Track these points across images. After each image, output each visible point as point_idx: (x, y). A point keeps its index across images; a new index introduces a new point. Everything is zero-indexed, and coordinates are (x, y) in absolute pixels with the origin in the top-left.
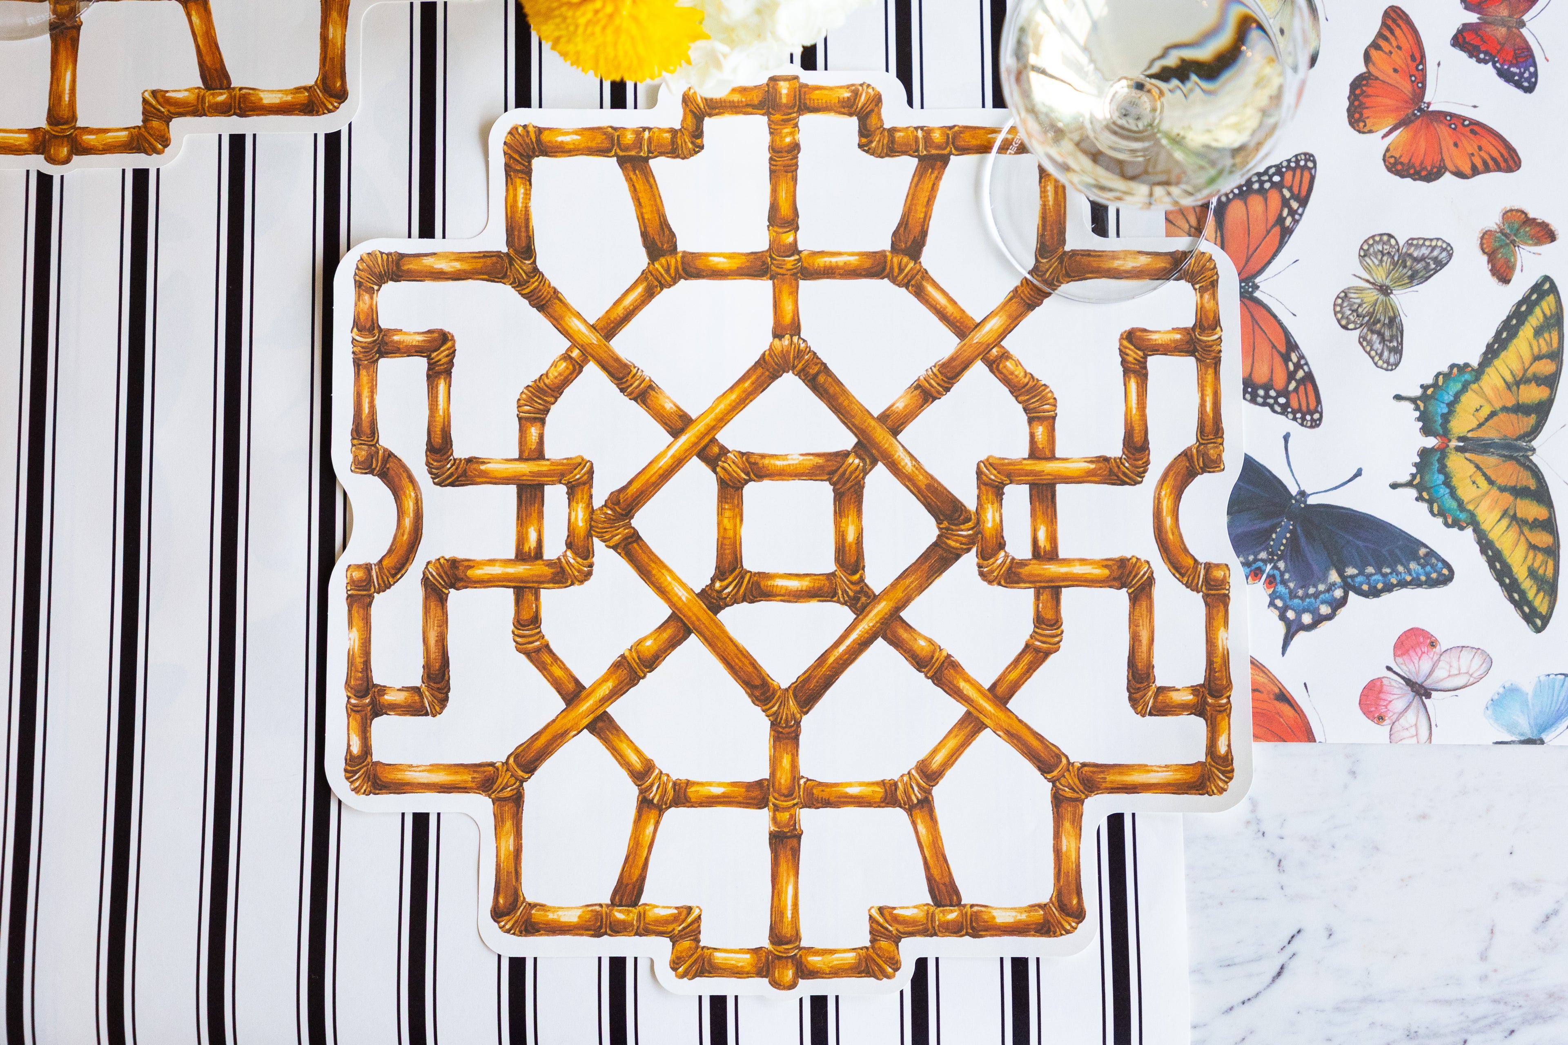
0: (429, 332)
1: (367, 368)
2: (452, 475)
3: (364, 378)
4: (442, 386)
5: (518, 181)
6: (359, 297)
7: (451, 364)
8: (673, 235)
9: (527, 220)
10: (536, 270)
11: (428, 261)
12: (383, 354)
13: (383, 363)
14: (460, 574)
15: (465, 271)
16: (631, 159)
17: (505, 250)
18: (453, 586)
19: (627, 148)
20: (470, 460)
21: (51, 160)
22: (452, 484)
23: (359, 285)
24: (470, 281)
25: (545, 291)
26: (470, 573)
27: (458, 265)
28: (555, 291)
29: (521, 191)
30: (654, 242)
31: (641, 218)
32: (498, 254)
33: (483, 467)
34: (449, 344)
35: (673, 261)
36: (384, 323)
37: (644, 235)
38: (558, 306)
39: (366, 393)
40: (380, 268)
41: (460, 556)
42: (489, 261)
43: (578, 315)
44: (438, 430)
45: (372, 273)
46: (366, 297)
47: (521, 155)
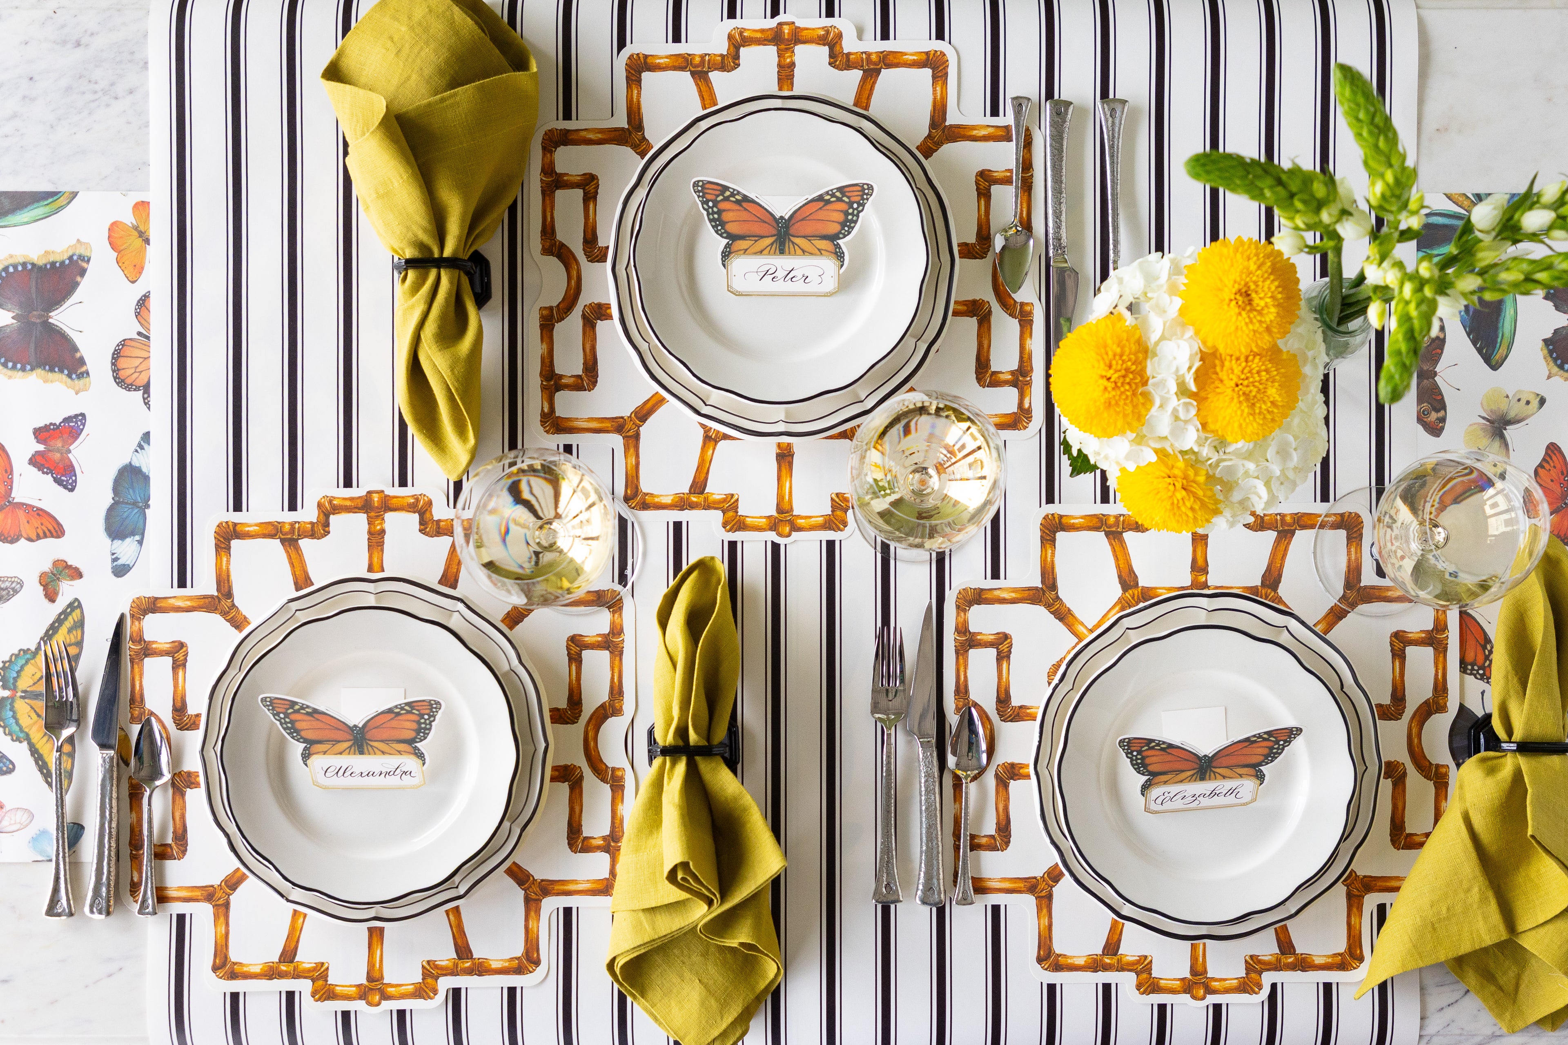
0: (998, 634)
1: (962, 655)
2: (1011, 715)
3: (961, 661)
4: (1005, 665)
5: (1048, 546)
6: (958, 614)
7: (1010, 652)
8: (1137, 577)
9: (1053, 568)
10: (1058, 598)
11: (997, 593)
12: (971, 647)
13: (972, 652)
14: (1016, 772)
15: (1017, 598)
16: (1112, 533)
17: (1040, 586)
18: (1012, 778)
19: (1110, 526)
20: (1021, 707)
21: (780, 535)
22: (1011, 721)
23: (958, 607)
24: (1020, 604)
25: (1063, 610)
26: (1021, 771)
27: (1013, 595)
28: (1069, 610)
29: (1049, 552)
30: (1125, 581)
31: (1118, 567)
32: (1036, 588)
33: (1028, 711)
34: (1009, 640)
35: (1136, 592)
36: (972, 629)
37: (1120, 577)
38: (1070, 618)
39: (962, 669)
40: (970, 597)
41: (1016, 761)
42: (1031, 593)
43: (1082, 624)
44: (1003, 690)
45: (966, 601)
46: (962, 614)
47: (1050, 531)
